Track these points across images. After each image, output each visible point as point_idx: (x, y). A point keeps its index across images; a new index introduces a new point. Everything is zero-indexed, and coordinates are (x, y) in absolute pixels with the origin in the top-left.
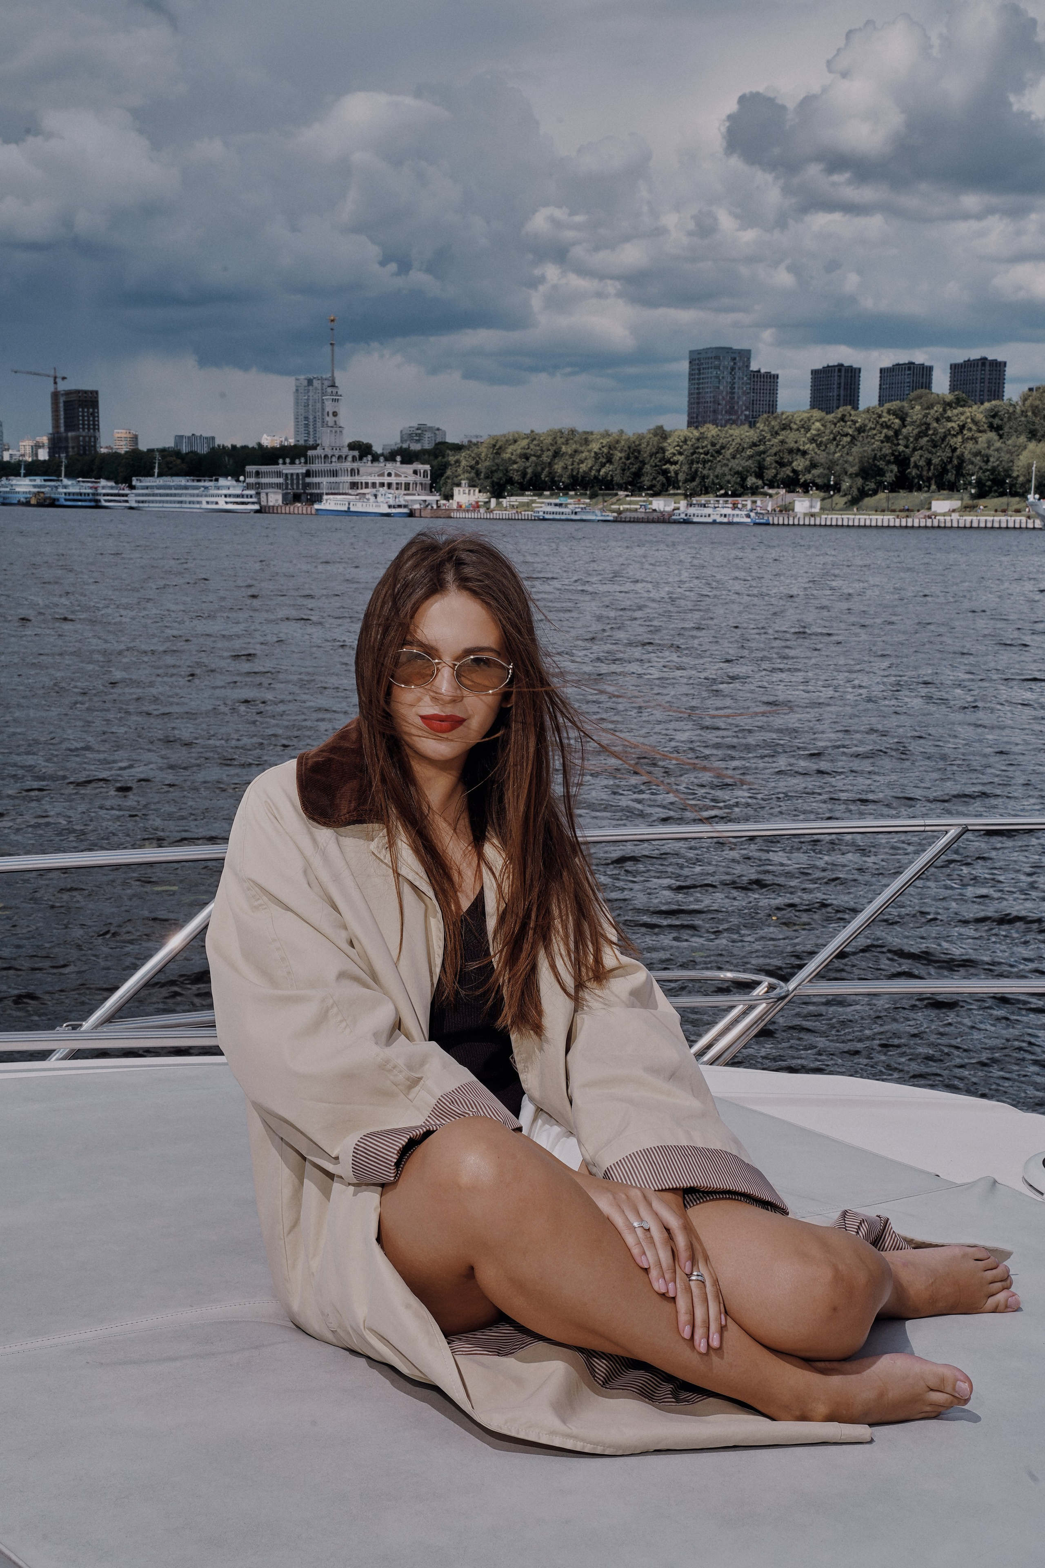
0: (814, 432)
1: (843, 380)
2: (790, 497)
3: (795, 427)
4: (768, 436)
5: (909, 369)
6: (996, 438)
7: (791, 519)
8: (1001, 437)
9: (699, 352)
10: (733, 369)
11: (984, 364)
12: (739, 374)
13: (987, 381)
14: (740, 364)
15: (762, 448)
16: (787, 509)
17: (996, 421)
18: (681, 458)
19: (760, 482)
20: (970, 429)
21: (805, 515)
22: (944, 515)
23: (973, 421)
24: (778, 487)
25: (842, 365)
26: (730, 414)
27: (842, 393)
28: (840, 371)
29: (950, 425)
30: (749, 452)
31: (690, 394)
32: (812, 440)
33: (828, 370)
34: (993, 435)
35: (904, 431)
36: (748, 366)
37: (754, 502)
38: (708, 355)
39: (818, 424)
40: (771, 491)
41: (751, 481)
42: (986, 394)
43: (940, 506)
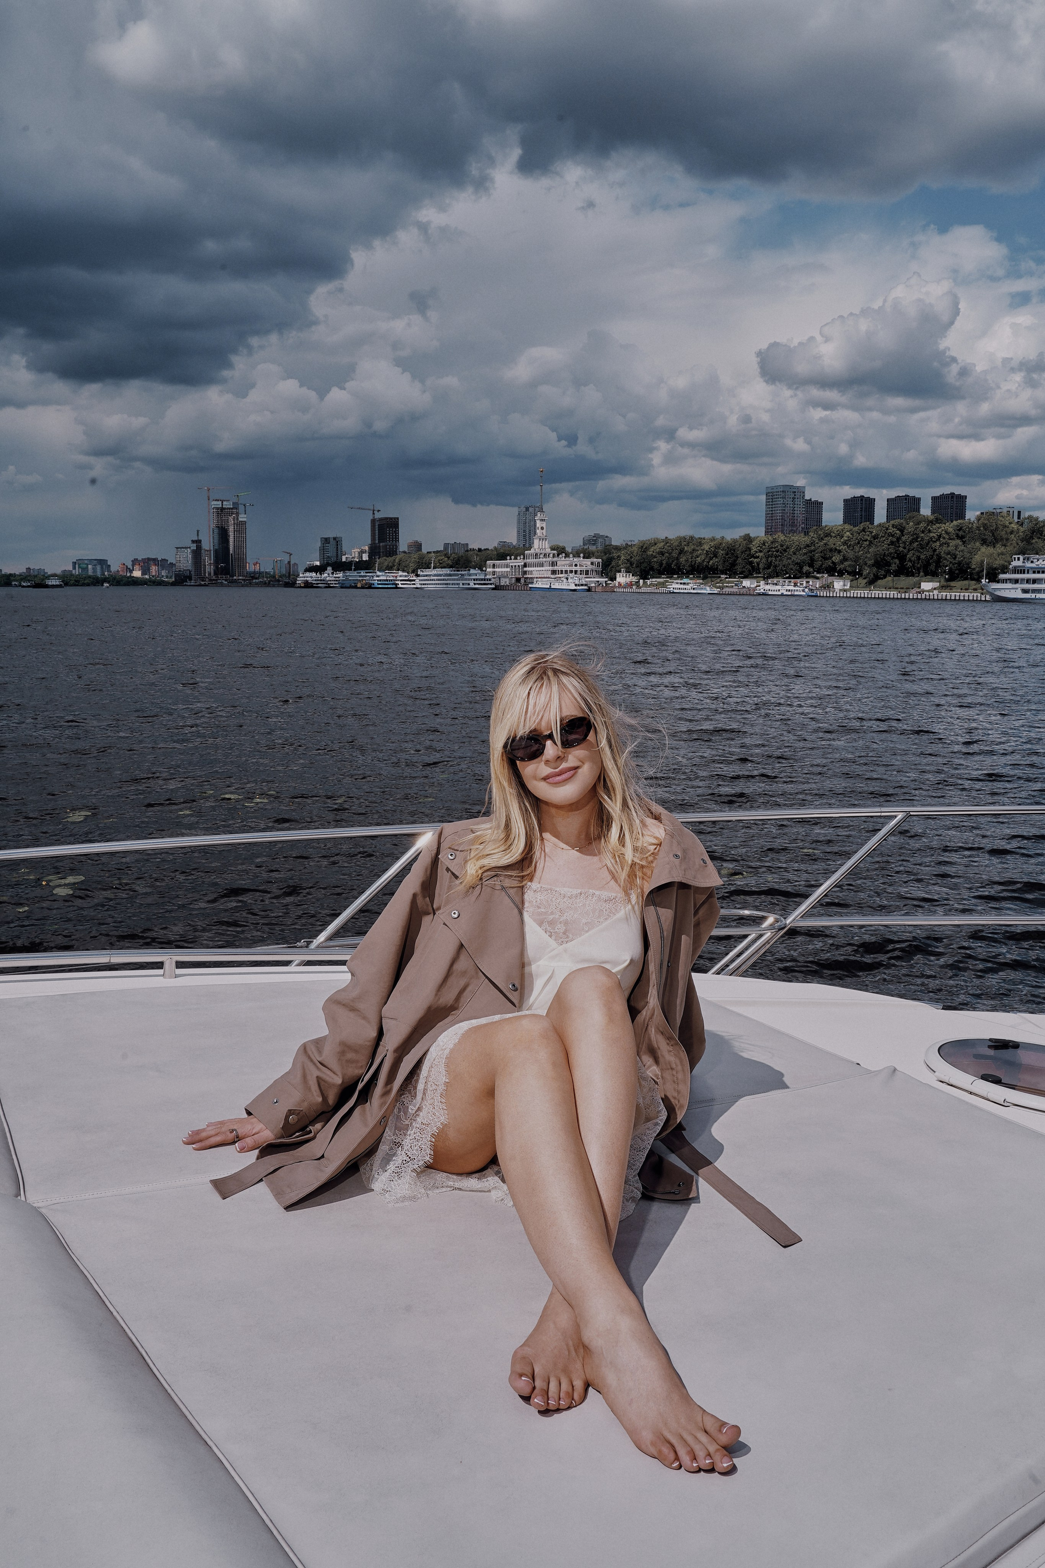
0: (846, 538)
1: (864, 506)
2: (831, 579)
3: (834, 535)
4: (817, 540)
5: (906, 499)
6: (961, 543)
7: (831, 593)
8: (964, 542)
9: (772, 488)
11: (952, 497)
12: (798, 502)
13: (955, 508)
14: (798, 496)
15: (813, 548)
16: (828, 587)
17: (961, 533)
18: (761, 554)
19: (812, 570)
20: (944, 538)
21: (840, 590)
22: (929, 591)
23: (947, 533)
24: (823, 573)
25: (863, 496)
26: (793, 527)
27: (864, 514)
28: (862, 500)
29: (932, 535)
30: (804, 551)
31: (767, 514)
32: (845, 543)
33: (854, 500)
34: (959, 542)
35: (903, 538)
36: (803, 497)
37: (808, 582)
38: (778, 490)
39: (848, 533)
40: (818, 575)
41: (806, 568)
42: (954, 515)
43: (926, 586)
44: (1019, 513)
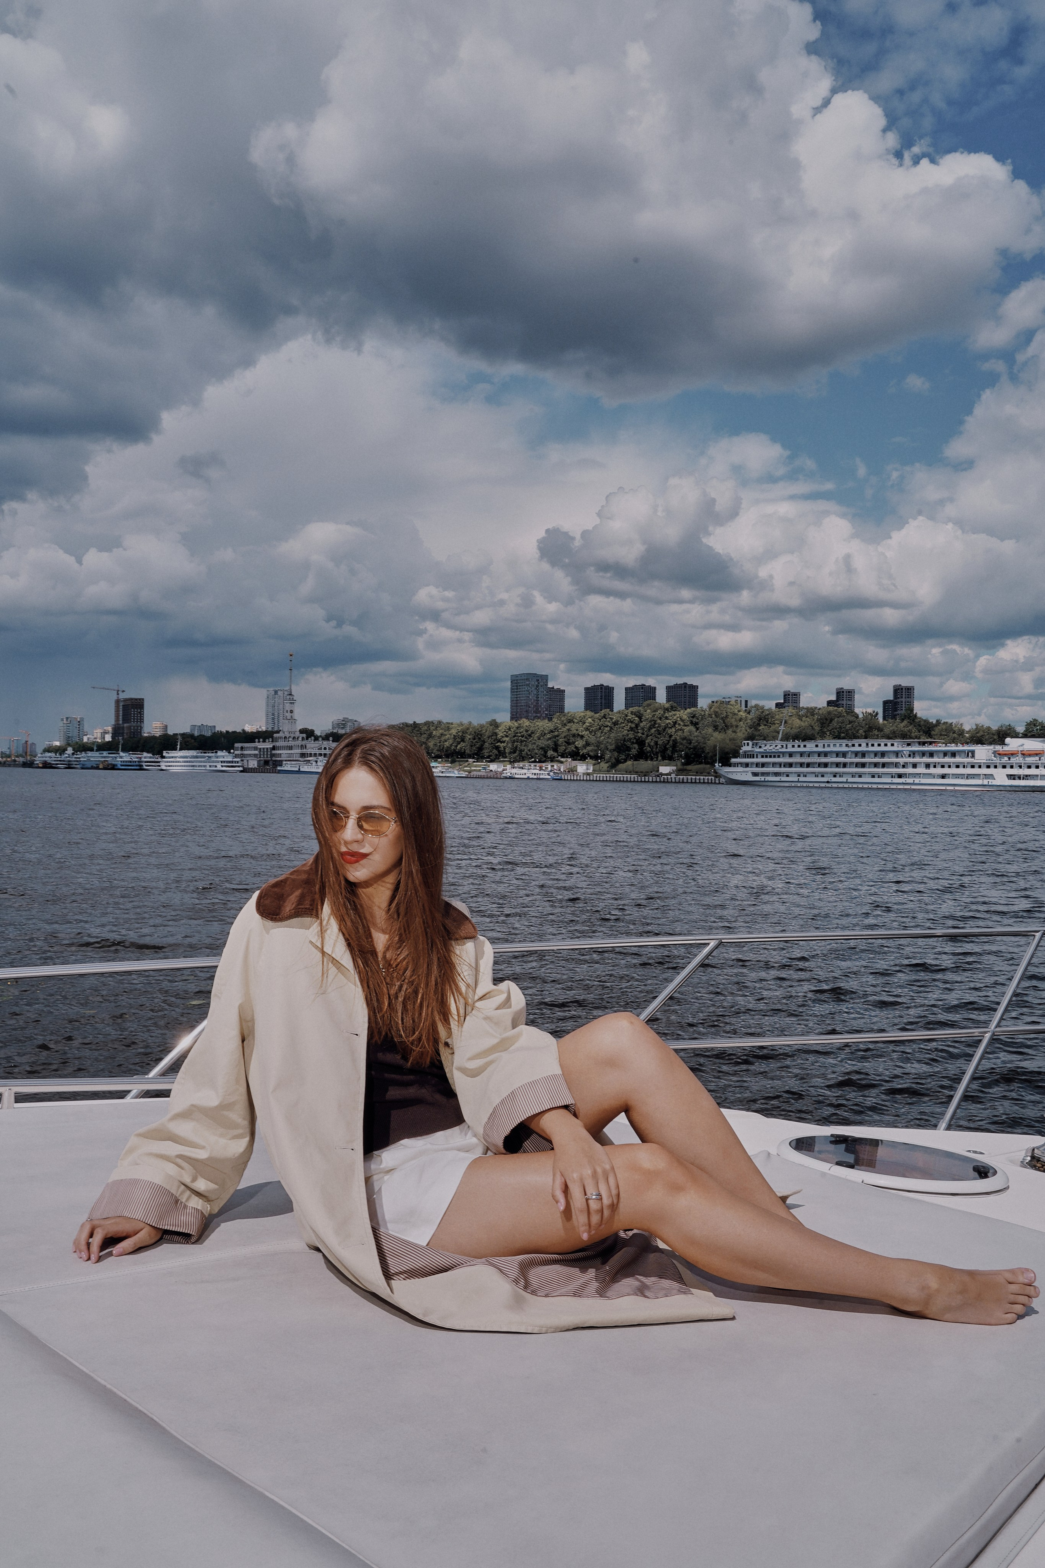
0: (588, 724)
1: (603, 694)
2: (575, 763)
3: (576, 721)
4: (560, 726)
5: (642, 688)
6: (694, 730)
7: (575, 776)
8: (697, 729)
9: (517, 676)
10: (537, 686)
11: (685, 687)
12: (541, 689)
13: (688, 696)
14: (542, 683)
15: (556, 733)
16: (572, 771)
17: (694, 720)
18: (507, 739)
19: (556, 754)
20: (679, 724)
21: (584, 774)
22: (666, 774)
23: (682, 720)
24: (567, 757)
25: (603, 685)
26: (537, 713)
27: (603, 702)
28: (601, 688)
29: (668, 721)
30: (548, 736)
31: (512, 701)
32: (587, 729)
33: (595, 687)
34: (692, 728)
35: (642, 725)
36: (546, 685)
37: (552, 766)
38: (523, 678)
39: (590, 719)
40: (562, 760)
41: (550, 753)
42: (687, 704)
43: (664, 769)
44: (746, 702)
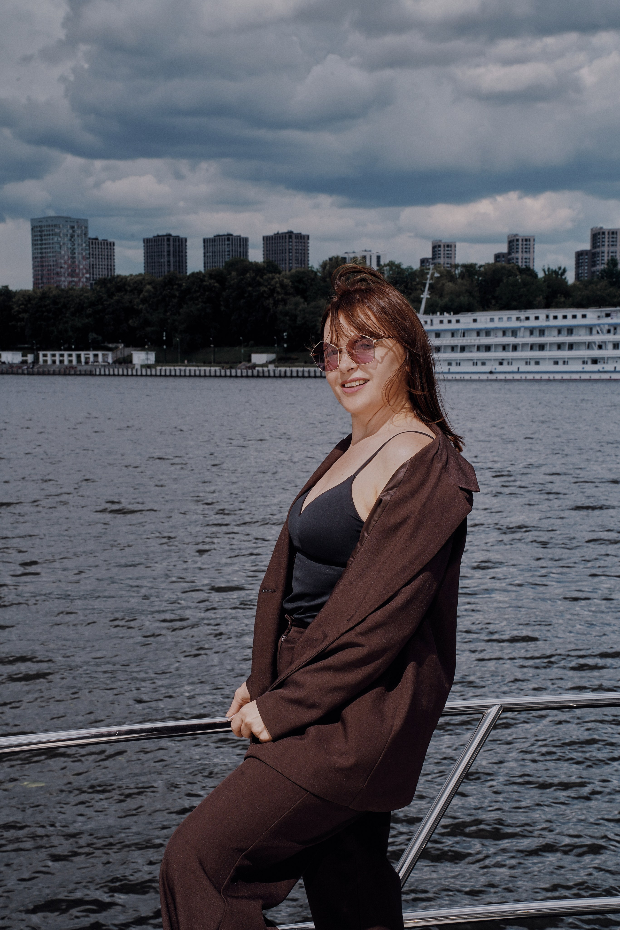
0: (146, 294)
1: (172, 249)
2: (127, 351)
3: (129, 289)
4: (105, 296)
5: (228, 239)
6: (302, 300)
7: (130, 370)
8: (306, 299)
9: (40, 220)
10: (72, 236)
11: (290, 237)
12: (78, 241)
13: (294, 251)
14: (79, 232)
15: (100, 307)
16: (128, 361)
17: (301, 286)
18: (26, 316)
19: (100, 338)
20: (278, 293)
21: (142, 366)
22: (262, 366)
23: (282, 286)
24: (118, 342)
25: (170, 235)
26: (72, 276)
27: (172, 259)
28: (168, 240)
29: (263, 289)
30: (89, 311)
31: (34, 258)
32: (144, 301)
33: (158, 239)
34: (299, 299)
35: (224, 294)
36: (86, 234)
37: (96, 356)
38: (50, 223)
39: (149, 287)
40: (110, 346)
41: (92, 336)
42: (294, 262)
43: (258, 358)
44: (379, 258)
